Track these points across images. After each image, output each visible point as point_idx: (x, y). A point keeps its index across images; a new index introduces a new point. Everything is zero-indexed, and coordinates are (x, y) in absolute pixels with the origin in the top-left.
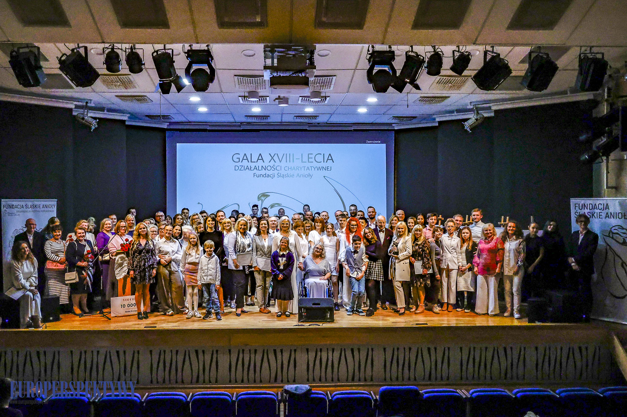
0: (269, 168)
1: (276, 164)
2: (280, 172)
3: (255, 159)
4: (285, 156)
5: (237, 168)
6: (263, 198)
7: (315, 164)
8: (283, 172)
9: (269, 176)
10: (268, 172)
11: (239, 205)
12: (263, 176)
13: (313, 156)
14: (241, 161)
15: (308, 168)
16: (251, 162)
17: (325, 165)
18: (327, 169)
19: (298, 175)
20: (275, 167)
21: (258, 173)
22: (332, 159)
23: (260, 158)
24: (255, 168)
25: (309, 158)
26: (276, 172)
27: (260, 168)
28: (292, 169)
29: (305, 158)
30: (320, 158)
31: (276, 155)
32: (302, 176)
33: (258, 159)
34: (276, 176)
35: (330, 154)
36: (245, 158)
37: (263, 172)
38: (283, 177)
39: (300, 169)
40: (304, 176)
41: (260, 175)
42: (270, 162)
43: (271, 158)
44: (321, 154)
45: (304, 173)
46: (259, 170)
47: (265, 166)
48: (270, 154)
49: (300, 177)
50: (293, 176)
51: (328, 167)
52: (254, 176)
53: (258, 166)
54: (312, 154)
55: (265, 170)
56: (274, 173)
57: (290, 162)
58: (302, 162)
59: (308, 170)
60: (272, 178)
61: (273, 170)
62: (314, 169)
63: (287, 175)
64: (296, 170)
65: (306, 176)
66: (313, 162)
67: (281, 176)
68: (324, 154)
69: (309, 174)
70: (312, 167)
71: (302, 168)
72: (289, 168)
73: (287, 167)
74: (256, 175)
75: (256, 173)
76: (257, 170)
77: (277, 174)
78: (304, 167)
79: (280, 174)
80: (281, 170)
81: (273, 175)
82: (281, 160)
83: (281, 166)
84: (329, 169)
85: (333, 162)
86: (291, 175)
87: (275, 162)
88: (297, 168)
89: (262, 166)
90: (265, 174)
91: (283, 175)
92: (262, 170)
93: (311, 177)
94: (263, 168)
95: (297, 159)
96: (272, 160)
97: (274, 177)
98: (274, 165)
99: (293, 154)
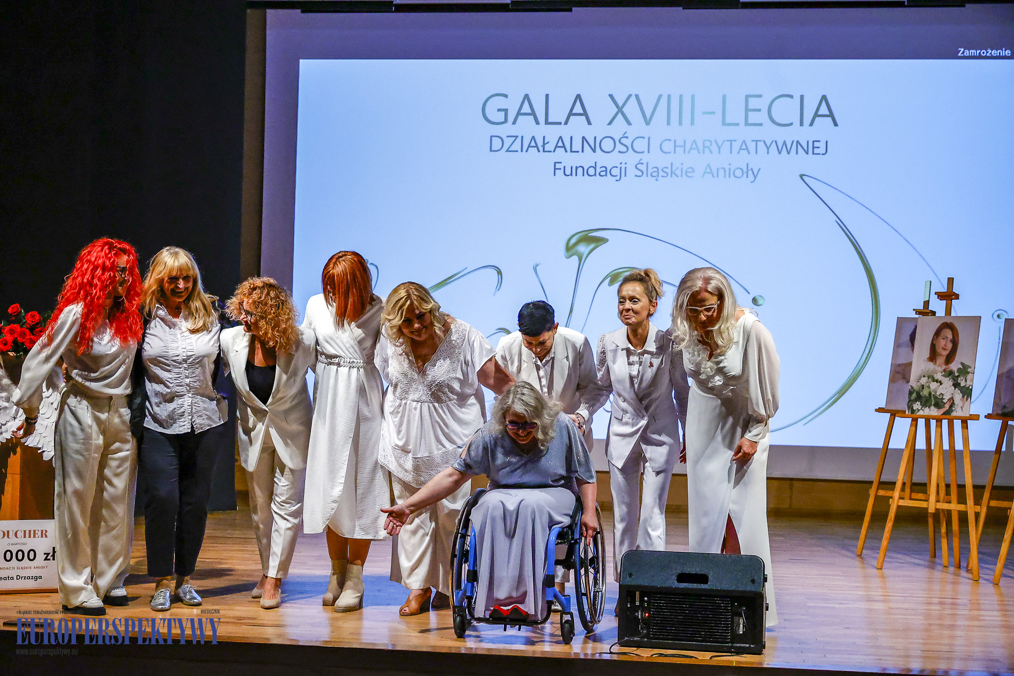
0: (607, 145)
1: (632, 132)
2: (645, 158)
3: (558, 113)
4: (664, 102)
5: (497, 144)
6: (583, 248)
7: (770, 132)
8: (655, 159)
9: (606, 172)
10: (603, 160)
11: (499, 272)
12: (586, 172)
13: (763, 104)
14: (511, 118)
15: (744, 147)
16: (547, 122)
17: (805, 134)
18: (811, 148)
19: (709, 170)
20: (628, 142)
21: (569, 160)
22: (831, 115)
23: (578, 109)
25: (747, 110)
26: (631, 159)
27: (577, 146)
28: (688, 147)
29: (736, 113)
30: (787, 111)
31: (633, 98)
32: (721, 172)
33: (571, 114)
34: (631, 171)
35: (824, 98)
36: (526, 109)
37: (587, 158)
38: (656, 173)
39: (714, 148)
40: (730, 173)
41: (577, 168)
42: (610, 124)
43: (616, 110)
44: (791, 97)
45: (730, 165)
46: (571, 151)
47: (595, 138)
48: (611, 96)
49: (715, 175)
50: (689, 172)
51: (816, 144)
52: (556, 170)
53: (571, 137)
54: (760, 96)
55: (594, 151)
56: (626, 164)
57: (680, 123)
58: (724, 123)
59: (746, 151)
60: (618, 178)
61: (619, 152)
62: (766, 150)
63: (669, 171)
64: (701, 151)
65: (735, 172)
66: (761, 125)
67: (650, 171)
68: (802, 97)
69: (749, 168)
70: (758, 142)
71: (722, 145)
72: (678, 146)
73: (670, 140)
74: (560, 169)
75: (561, 163)
76: (566, 151)
77: (636, 166)
78: (731, 141)
79: (645, 165)
80: (649, 152)
81: (621, 168)
82: (648, 116)
83: (649, 138)
84: (818, 147)
85: (836, 124)
86: (682, 169)
87: (629, 123)
88: (706, 145)
89: (584, 138)
90: (594, 166)
91: (656, 170)
92: (583, 152)
93: (755, 177)
94: (585, 144)
95: (705, 113)
96: (620, 116)
97: (625, 176)
98: (623, 136)
99: (693, 97)
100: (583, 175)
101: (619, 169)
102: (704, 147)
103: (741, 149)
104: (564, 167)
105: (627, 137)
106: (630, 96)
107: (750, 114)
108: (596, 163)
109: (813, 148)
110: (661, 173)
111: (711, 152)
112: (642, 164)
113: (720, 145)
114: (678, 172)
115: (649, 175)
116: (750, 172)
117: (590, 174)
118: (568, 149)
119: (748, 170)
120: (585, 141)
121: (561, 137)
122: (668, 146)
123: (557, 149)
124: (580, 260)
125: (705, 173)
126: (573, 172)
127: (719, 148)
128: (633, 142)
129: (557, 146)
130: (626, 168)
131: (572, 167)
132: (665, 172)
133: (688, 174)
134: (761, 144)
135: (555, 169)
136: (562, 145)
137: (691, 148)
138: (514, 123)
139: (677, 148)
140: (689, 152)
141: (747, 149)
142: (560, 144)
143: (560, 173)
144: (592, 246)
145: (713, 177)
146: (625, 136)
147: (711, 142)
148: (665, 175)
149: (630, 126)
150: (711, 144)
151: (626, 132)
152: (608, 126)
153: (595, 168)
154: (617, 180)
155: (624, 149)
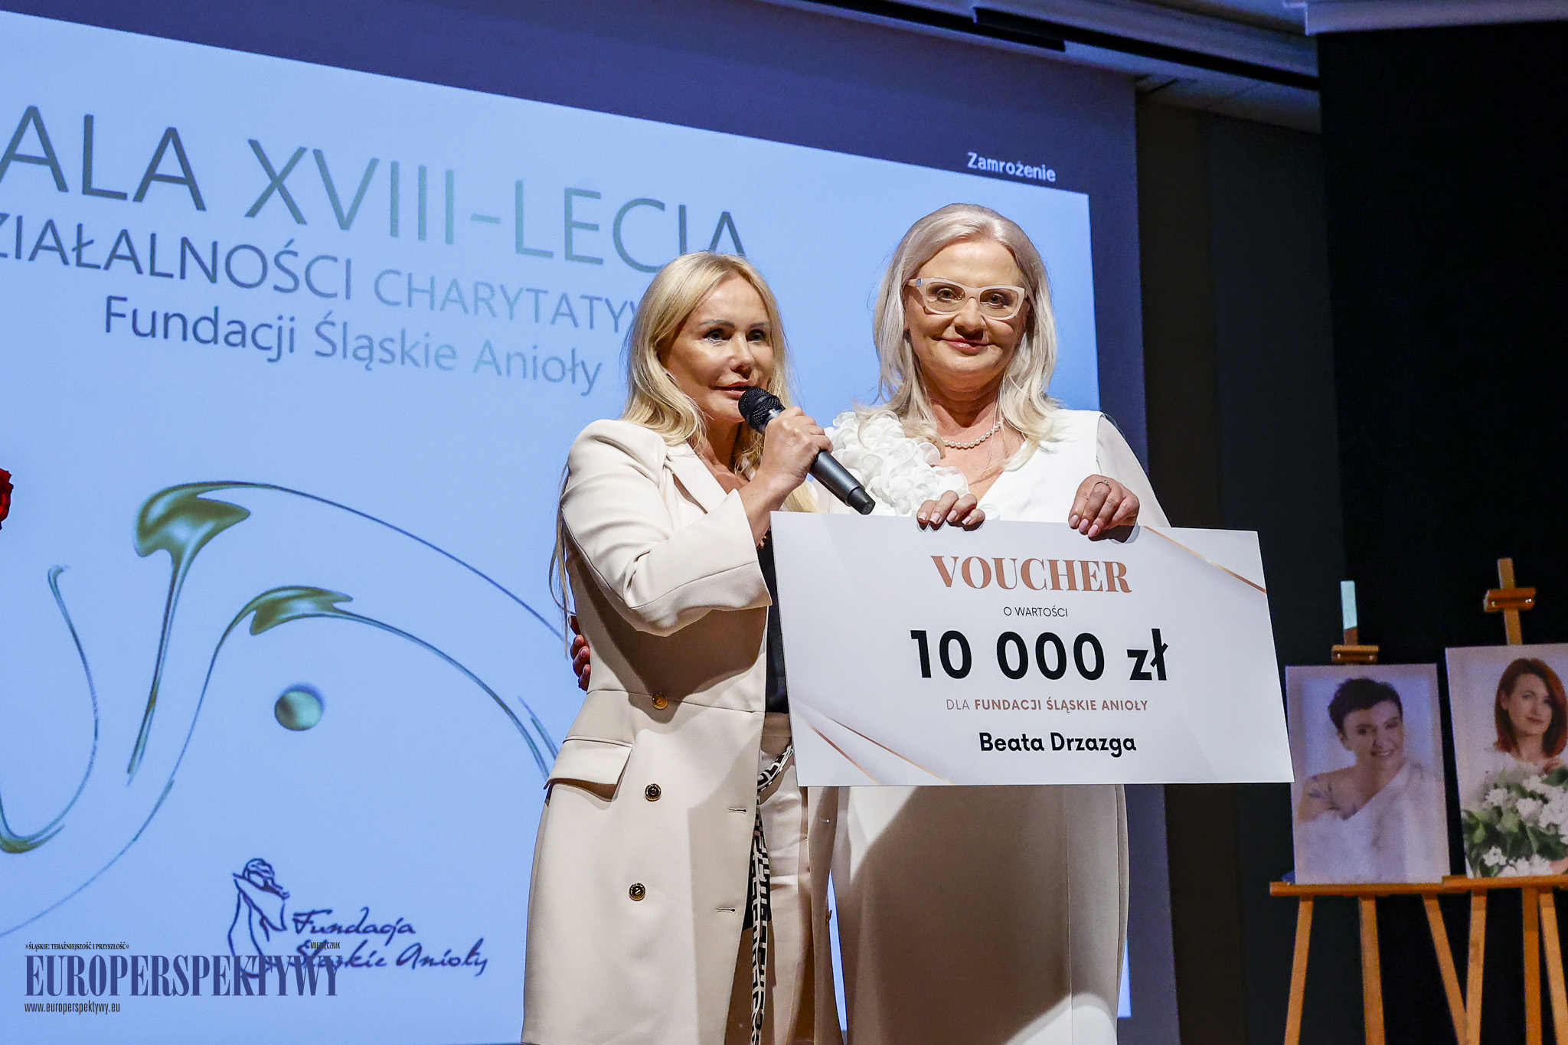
0: (246, 266)
1: (308, 242)
2: (340, 309)
4: (381, 178)
6: (182, 531)
7: (619, 282)
8: (364, 315)
9: (242, 335)
10: (234, 304)
12: (190, 331)
13: (602, 213)
15: (565, 309)
16: (88, 189)
19: (488, 355)
20: (297, 265)
21: (148, 295)
23: (170, 165)
24: (123, 249)
25: (570, 224)
26: (305, 308)
27: (168, 259)
28: (440, 295)
29: (545, 230)
30: (651, 236)
31: (308, 159)
32: (517, 363)
33: (151, 175)
34: (307, 341)
35: (726, 218)
36: (31, 144)
37: (194, 296)
38: (368, 351)
39: (499, 303)
40: (536, 369)
41: (167, 318)
42: (252, 213)
43: (267, 182)
44: (661, 206)
45: (535, 347)
46: (153, 273)
47: (215, 244)
48: (254, 145)
49: (504, 370)
50: (445, 356)
52: (113, 318)
53: (153, 236)
54: (596, 195)
55: (213, 279)
56: (292, 319)
57: (422, 234)
58: (520, 248)
59: (569, 320)
60: (273, 354)
61: (276, 288)
62: (613, 321)
63: (396, 348)
64: (471, 309)
65: (548, 368)
66: (599, 261)
67: (352, 344)
68: (682, 210)
69: (578, 360)
70: (595, 302)
71: (516, 298)
72: (417, 290)
73: (398, 273)
74: (123, 316)
75: (125, 299)
76: (139, 271)
77: (317, 330)
78: (537, 292)
79: (339, 328)
80: (348, 297)
81: (280, 328)
82: (346, 205)
83: (348, 262)
86: (427, 346)
87: (300, 219)
88: (480, 295)
89: (185, 241)
90: (212, 317)
91: (365, 342)
92: (183, 276)
93: (591, 383)
94: (189, 257)
95: (477, 217)
96: (276, 196)
97: (291, 350)
98: (287, 249)
99: (449, 176)
100: (185, 338)
101: (275, 331)
102: (477, 299)
103: (557, 313)
104: (135, 312)
105: (295, 254)
106: (301, 151)
107: (577, 233)
108: (216, 309)
110: (379, 353)
111: (494, 315)
112: (333, 324)
113: (512, 299)
114: (418, 354)
115: (350, 354)
116: (579, 371)
117: (203, 337)
118: (145, 265)
119: (574, 364)
120: (187, 250)
121: (124, 233)
122: (394, 288)
123: (115, 262)
124: (176, 560)
125: (480, 361)
126: (160, 325)
127: (511, 305)
128: (308, 269)
129: (114, 255)
130: (292, 330)
131: (154, 314)
132: (387, 350)
133: (444, 362)
134: (600, 308)
135: (109, 314)
136: (127, 253)
137: (447, 300)
139: (415, 295)
140: (442, 309)
141: (571, 315)
142: (123, 250)
143: (122, 326)
144: (207, 527)
145: (499, 373)
146: (289, 248)
147: (489, 286)
148: (388, 357)
149: (301, 227)
150: (493, 294)
151: (291, 241)
152: (248, 219)
153: (215, 323)
154: (270, 360)
155: (288, 283)
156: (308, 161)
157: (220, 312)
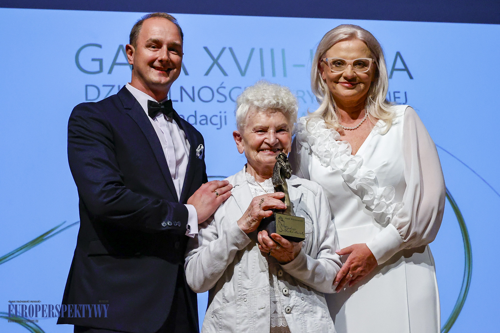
0: (206, 94)
1: (229, 83)
4: (256, 55)
14: (106, 68)
18: (393, 98)
20: (225, 92)
22: (406, 69)
26: (230, 107)
31: (227, 51)
34: (232, 119)
35: (398, 54)
36: (121, 59)
39: (307, 98)
42: (207, 74)
43: (212, 61)
47: (193, 88)
48: (206, 48)
51: (397, 95)
55: (193, 100)
56: (225, 112)
57: (274, 74)
60: (219, 126)
61: (218, 101)
81: (221, 117)
82: (243, 67)
84: (399, 98)
85: (411, 77)
87: (225, 74)
89: (182, 88)
90: (194, 115)
92: (182, 101)
94: (184, 94)
95: (295, 66)
96: (216, 67)
97: (226, 124)
98: (221, 86)
99: (283, 51)
101: (219, 117)
105: (224, 88)
106: (224, 49)
108: (196, 112)
109: (395, 98)
111: (305, 102)
120: (183, 92)
128: (230, 92)
130: (225, 117)
138: (110, 72)
146: (223, 85)
147: (303, 92)
149: (226, 77)
150: (304, 94)
151: (223, 83)
152: (206, 77)
153: (195, 117)
154: (218, 129)
155: (222, 99)
156: (227, 52)
157: (197, 113)
